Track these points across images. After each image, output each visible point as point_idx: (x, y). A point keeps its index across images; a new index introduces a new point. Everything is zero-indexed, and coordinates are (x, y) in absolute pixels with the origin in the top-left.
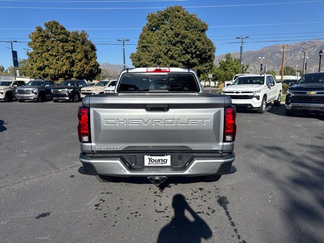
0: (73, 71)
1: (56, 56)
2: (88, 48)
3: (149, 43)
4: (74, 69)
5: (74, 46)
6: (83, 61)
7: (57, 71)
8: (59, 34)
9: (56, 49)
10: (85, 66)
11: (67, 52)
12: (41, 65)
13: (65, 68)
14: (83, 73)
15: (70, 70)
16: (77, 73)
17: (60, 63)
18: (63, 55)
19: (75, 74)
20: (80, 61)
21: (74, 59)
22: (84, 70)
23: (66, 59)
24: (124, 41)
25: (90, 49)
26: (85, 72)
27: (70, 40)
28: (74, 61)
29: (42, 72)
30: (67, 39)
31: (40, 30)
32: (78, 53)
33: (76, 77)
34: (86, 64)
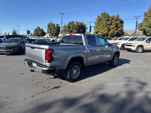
0: (109, 33)
1: (103, 27)
2: (118, 22)
3: (149, 17)
4: (109, 32)
5: (111, 22)
6: (114, 29)
7: (102, 33)
8: (106, 18)
9: (103, 24)
10: (115, 31)
11: (107, 25)
12: (97, 31)
13: (105, 32)
14: (113, 34)
15: (107, 33)
16: (111, 34)
17: (104, 30)
18: (106, 26)
19: (110, 35)
20: (113, 28)
21: (110, 28)
22: (114, 33)
23: (107, 28)
24: (137, 17)
25: (119, 23)
26: (114, 34)
27: (110, 20)
28: (110, 29)
29: (97, 34)
30: (108, 19)
31: (99, 17)
32: (113, 25)
33: (110, 36)
34: (116, 30)
